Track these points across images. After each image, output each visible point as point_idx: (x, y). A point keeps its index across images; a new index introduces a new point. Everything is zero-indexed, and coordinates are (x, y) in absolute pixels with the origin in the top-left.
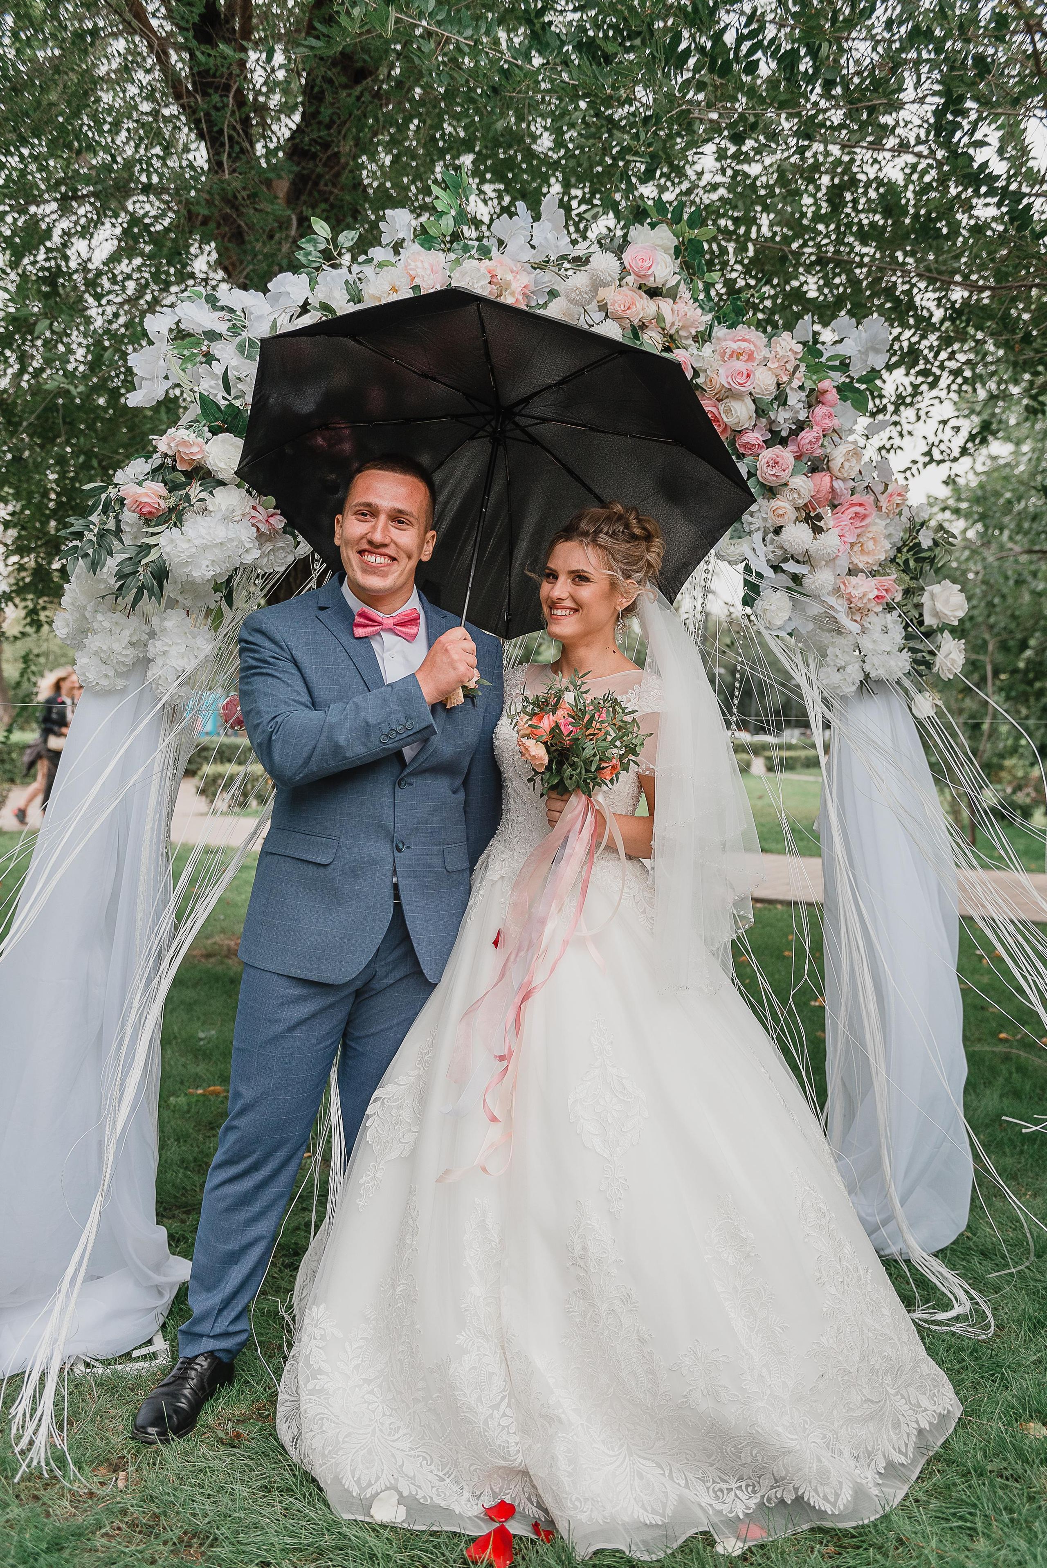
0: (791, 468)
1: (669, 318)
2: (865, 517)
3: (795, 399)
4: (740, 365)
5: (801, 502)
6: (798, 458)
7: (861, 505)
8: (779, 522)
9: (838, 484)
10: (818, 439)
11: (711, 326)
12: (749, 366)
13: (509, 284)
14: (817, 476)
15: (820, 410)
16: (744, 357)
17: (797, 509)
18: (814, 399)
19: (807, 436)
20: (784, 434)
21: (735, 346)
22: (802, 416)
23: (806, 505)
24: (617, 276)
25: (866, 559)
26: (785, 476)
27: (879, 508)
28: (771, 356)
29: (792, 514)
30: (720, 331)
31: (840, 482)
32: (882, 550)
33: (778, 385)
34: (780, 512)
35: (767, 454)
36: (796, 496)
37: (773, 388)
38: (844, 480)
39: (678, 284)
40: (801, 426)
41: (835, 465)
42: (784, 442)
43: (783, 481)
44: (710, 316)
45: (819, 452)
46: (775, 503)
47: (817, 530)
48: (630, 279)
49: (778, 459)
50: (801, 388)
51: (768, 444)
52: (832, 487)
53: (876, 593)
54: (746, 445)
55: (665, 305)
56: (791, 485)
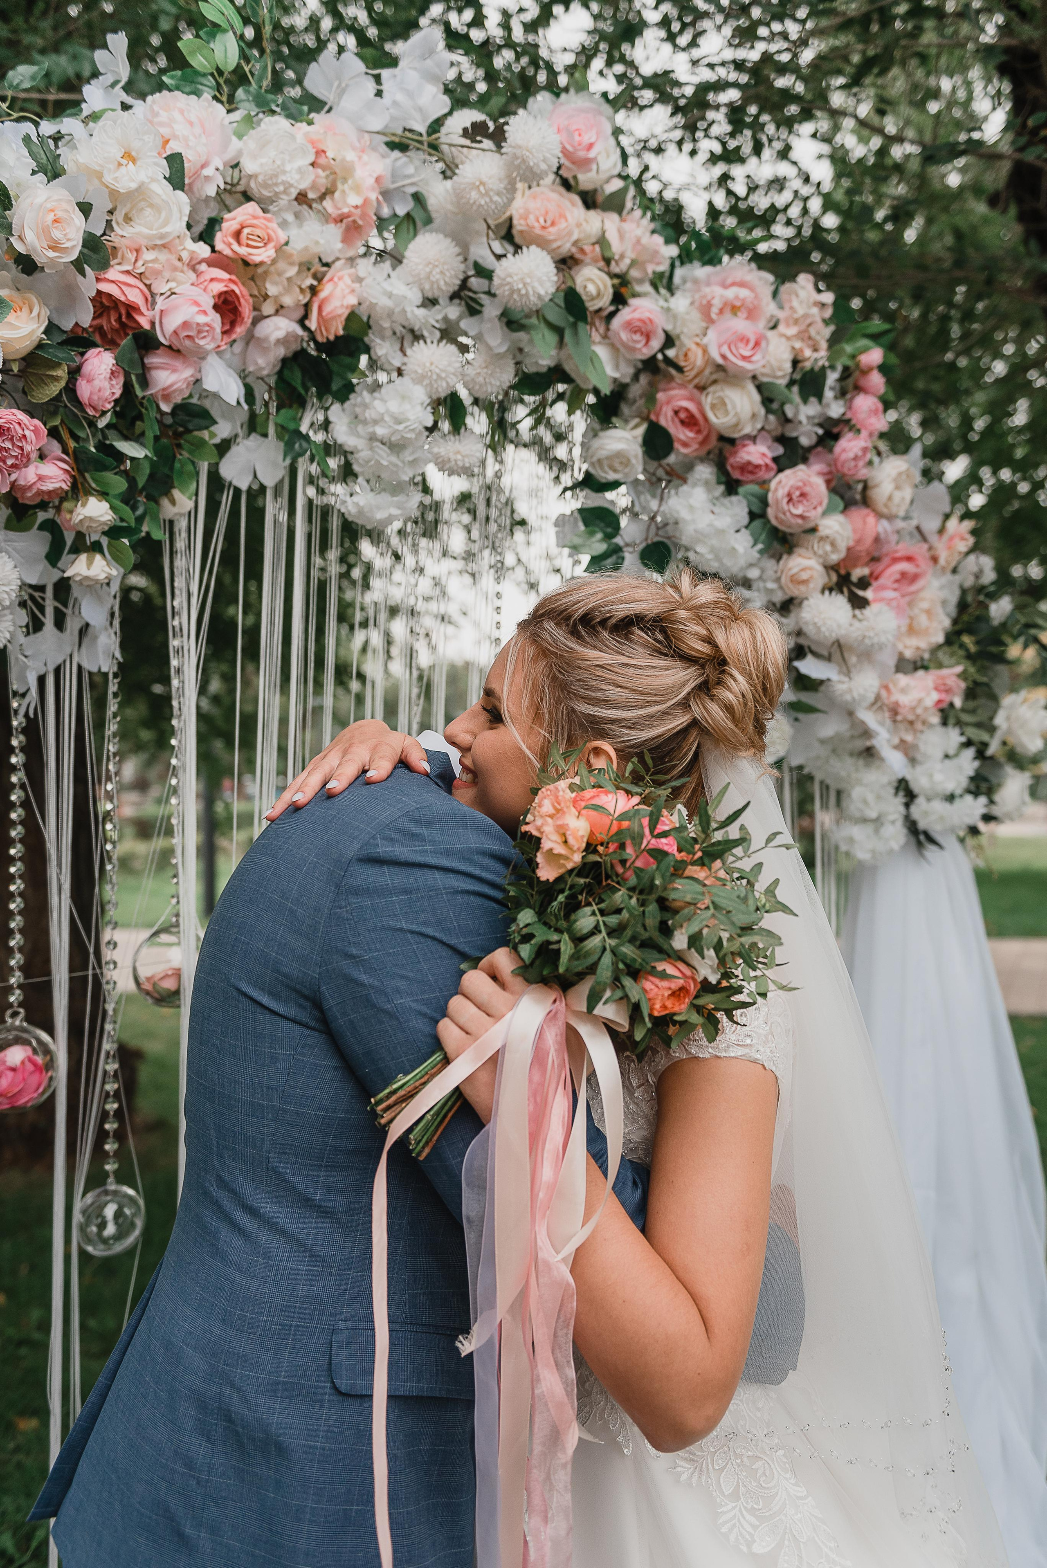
0: (825, 502)
1: (615, 243)
2: (914, 578)
4: (739, 327)
5: (833, 558)
6: (830, 484)
7: (909, 559)
8: (796, 591)
9: (884, 527)
10: (863, 451)
14: (856, 514)
15: (860, 403)
16: (743, 314)
17: (828, 569)
18: (851, 383)
19: (843, 447)
20: (806, 443)
21: (725, 294)
23: (838, 565)
25: (916, 642)
26: (812, 516)
27: (935, 561)
29: (819, 578)
31: (884, 523)
33: (797, 361)
34: (804, 576)
35: (786, 481)
36: (828, 548)
37: (787, 366)
38: (890, 518)
39: (625, 188)
40: (834, 430)
42: (805, 458)
43: (811, 525)
45: (861, 475)
47: (859, 603)
49: (807, 489)
51: (780, 463)
52: (875, 531)
54: (744, 466)
55: (609, 224)
56: (823, 531)
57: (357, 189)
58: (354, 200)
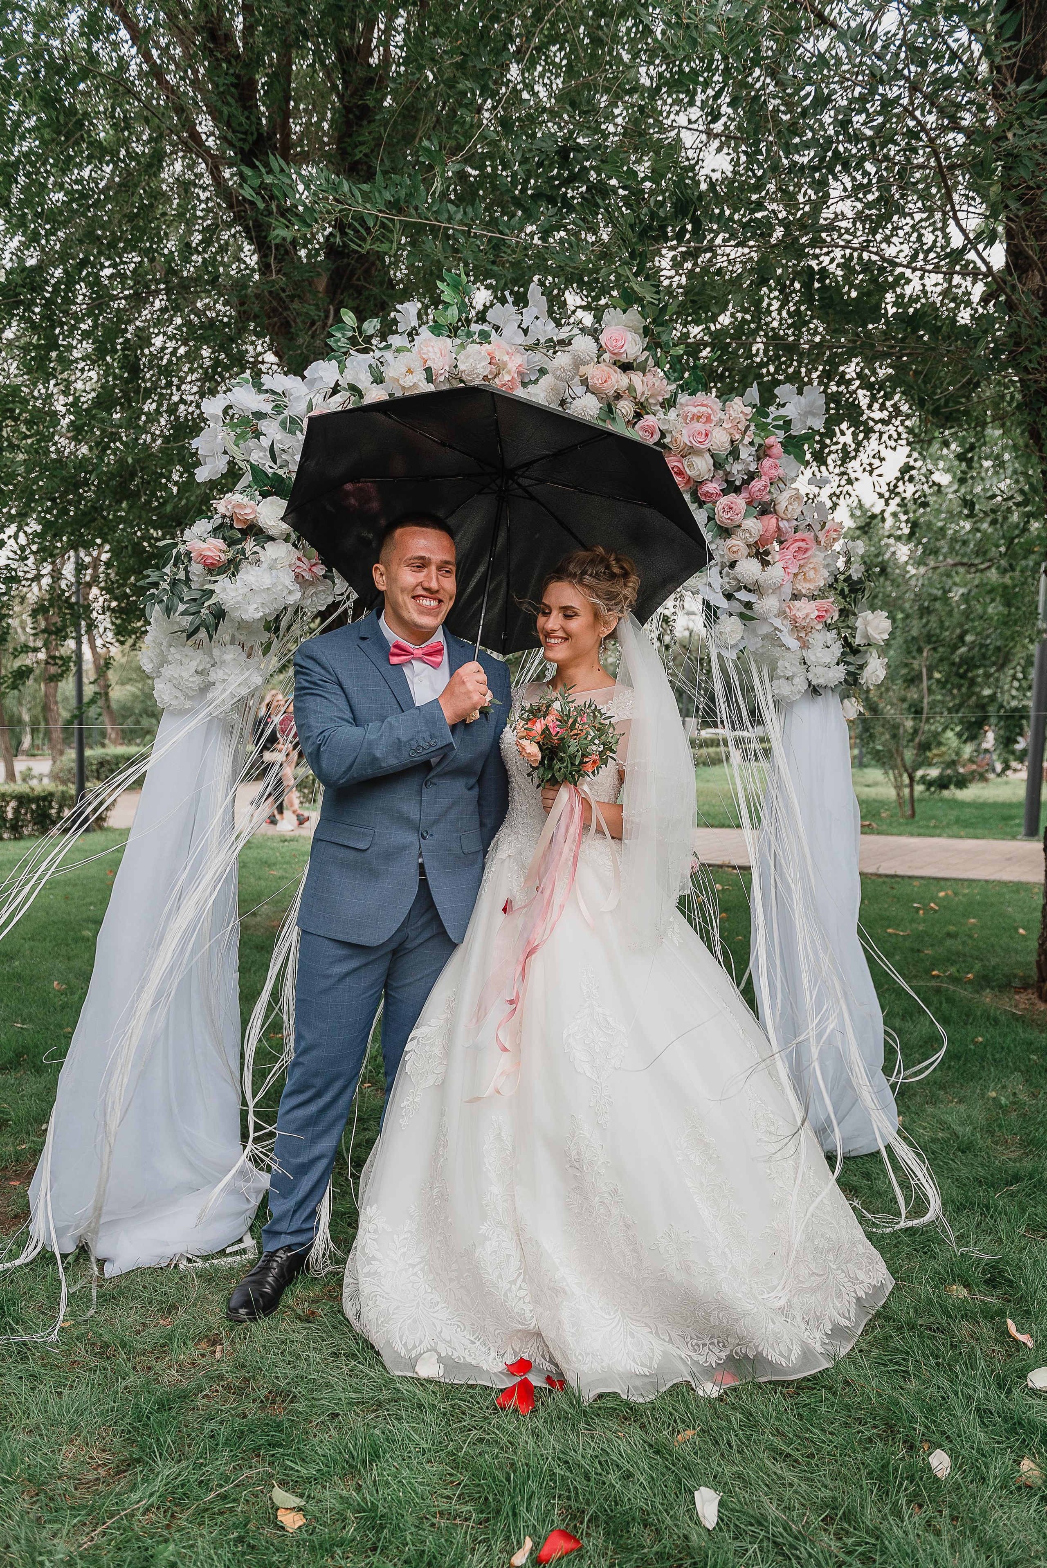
0: (743, 512)
1: (639, 388)
2: (807, 550)
3: (745, 453)
4: (700, 427)
5: (752, 540)
6: (749, 503)
7: (803, 541)
8: (734, 557)
9: (783, 524)
10: (766, 487)
11: (676, 394)
12: (707, 426)
13: (505, 364)
14: (765, 518)
15: (767, 462)
16: (703, 420)
17: (749, 546)
18: (762, 453)
19: (757, 485)
20: (738, 483)
21: (695, 410)
22: (753, 467)
23: (756, 542)
24: (594, 356)
25: (808, 585)
26: (738, 519)
27: (818, 542)
28: (725, 418)
29: (745, 551)
30: (683, 398)
31: (785, 522)
32: (821, 578)
33: (732, 442)
34: (734, 549)
35: (723, 501)
36: (747, 535)
37: (727, 445)
38: (788, 520)
39: (647, 360)
40: (752, 476)
41: (781, 508)
42: (737, 490)
43: (737, 523)
44: (673, 387)
45: (767, 498)
46: (730, 542)
47: (765, 563)
48: (606, 356)
49: (732, 505)
50: (751, 444)
51: (724, 492)
52: (778, 527)
53: (817, 613)
54: (706, 494)
55: (636, 378)
56: (744, 527)
57: (509, 372)
58: (507, 378)
